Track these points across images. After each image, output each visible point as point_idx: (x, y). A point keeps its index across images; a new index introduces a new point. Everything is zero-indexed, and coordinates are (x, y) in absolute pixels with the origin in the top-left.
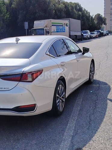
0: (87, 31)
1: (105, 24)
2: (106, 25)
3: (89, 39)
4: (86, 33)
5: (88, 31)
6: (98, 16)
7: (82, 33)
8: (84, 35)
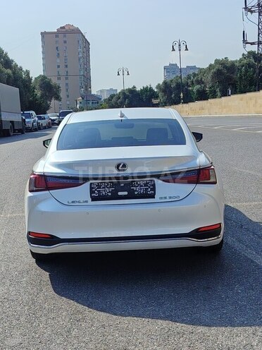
0: (31, 112)
1: (58, 98)
2: (60, 100)
3: (36, 130)
4: (29, 116)
5: (33, 113)
6: (42, 80)
7: (24, 118)
8: (26, 120)
